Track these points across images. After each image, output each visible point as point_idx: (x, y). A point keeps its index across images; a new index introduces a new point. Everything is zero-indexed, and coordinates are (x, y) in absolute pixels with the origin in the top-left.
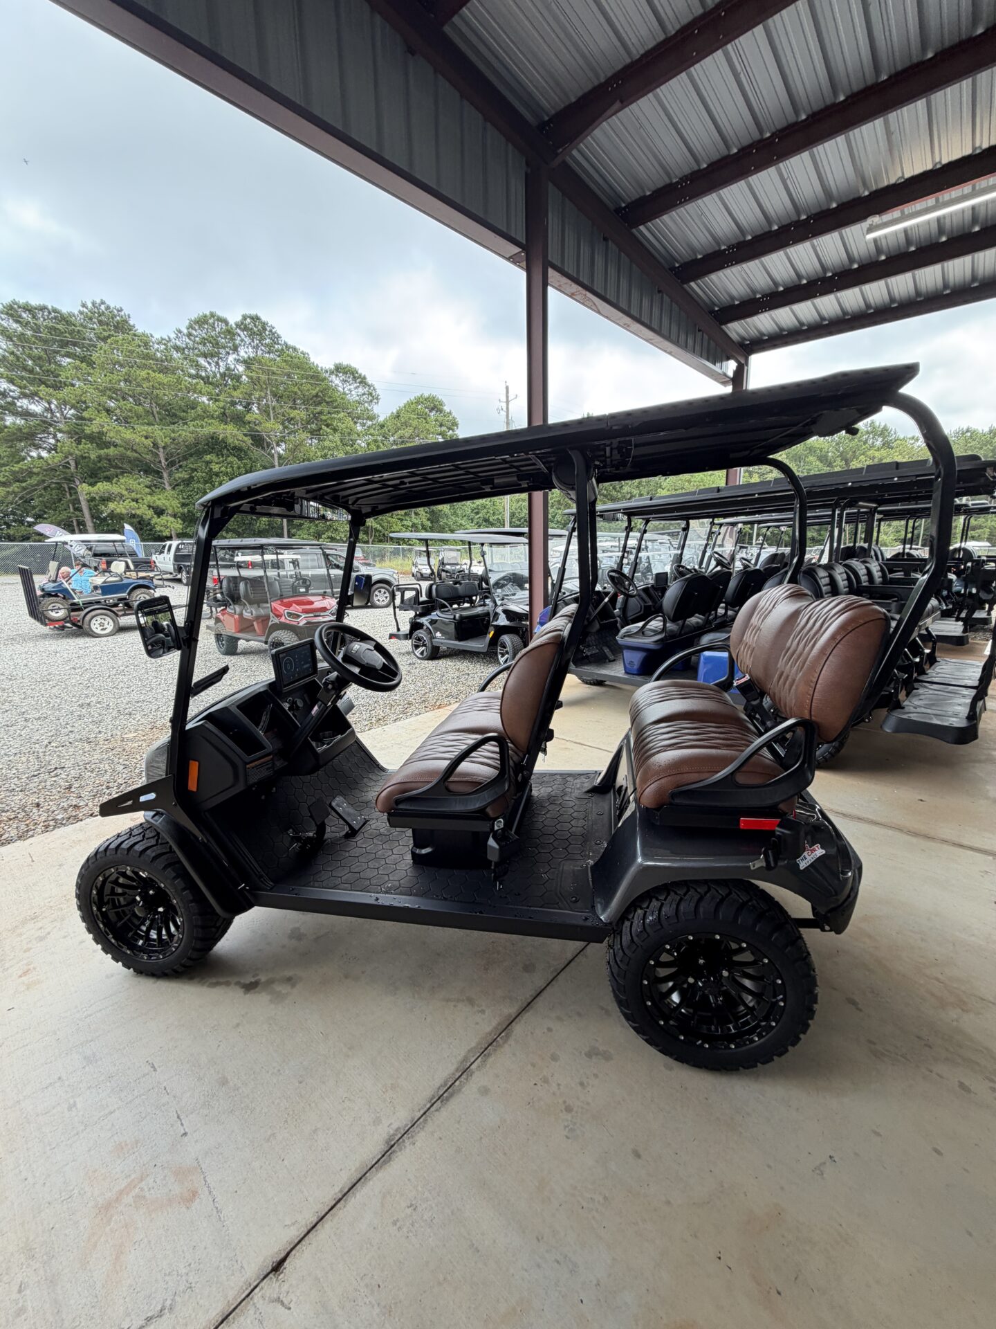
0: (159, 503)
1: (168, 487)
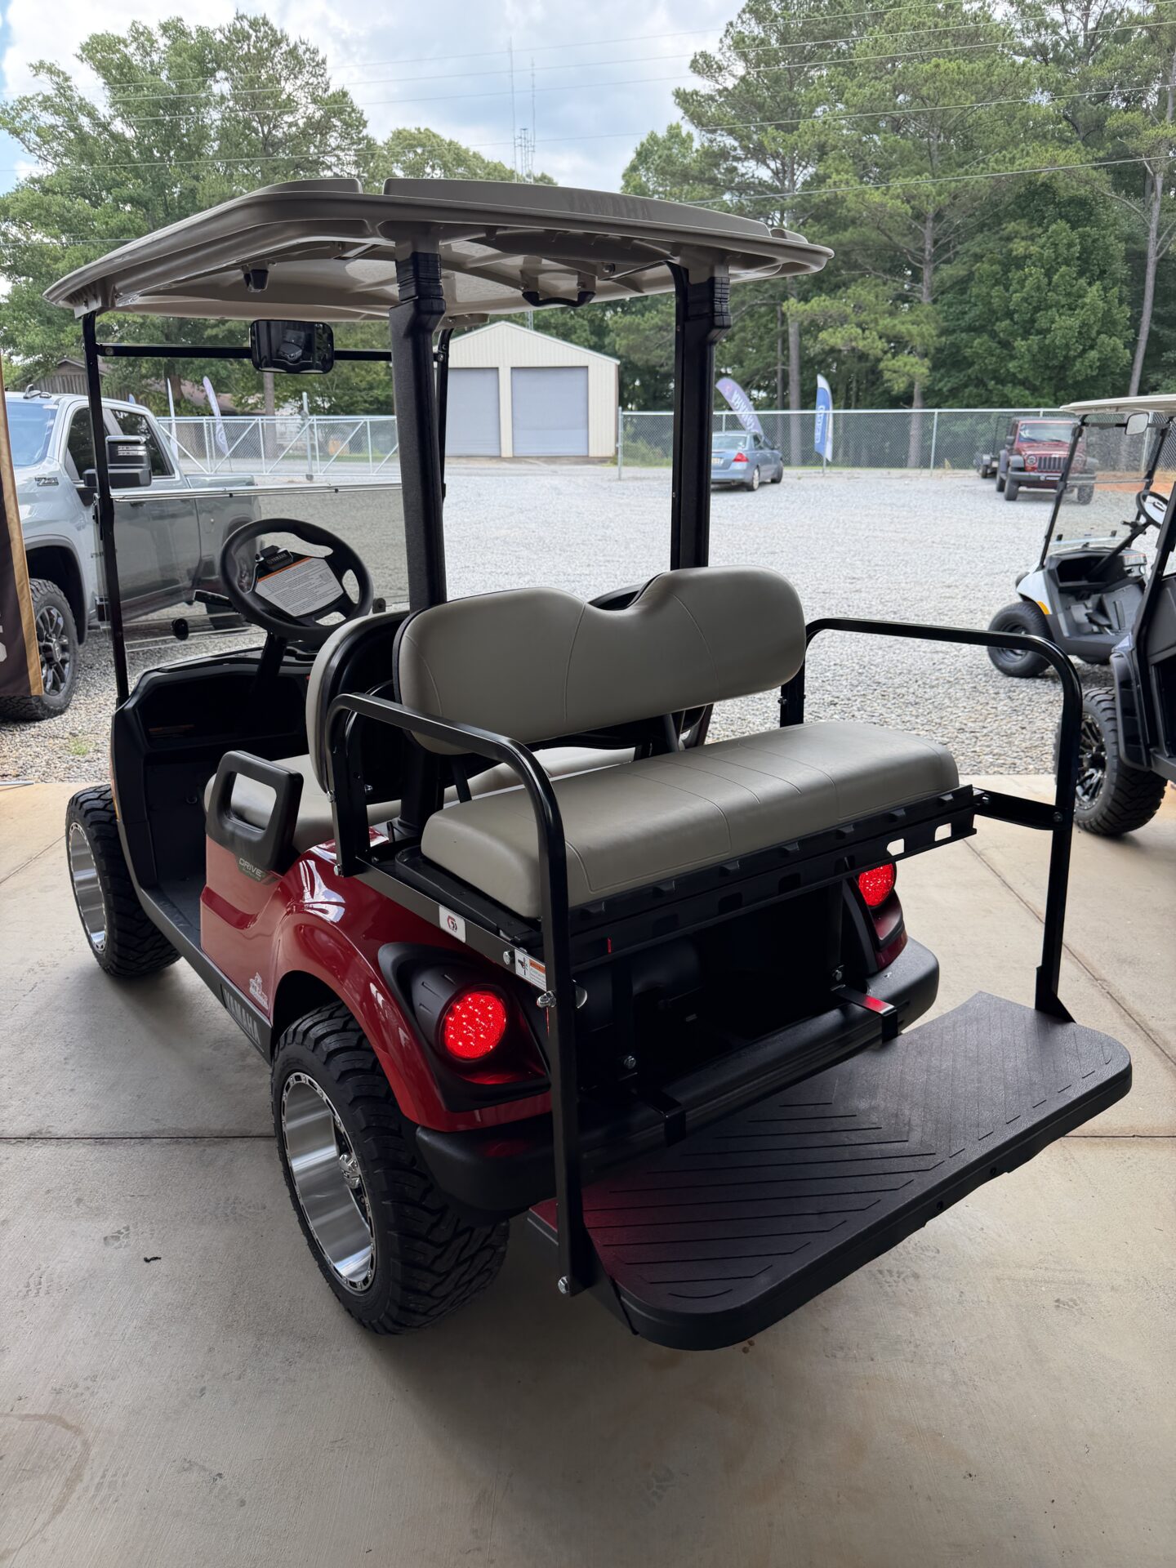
0: (902, 329)
1: (926, 300)
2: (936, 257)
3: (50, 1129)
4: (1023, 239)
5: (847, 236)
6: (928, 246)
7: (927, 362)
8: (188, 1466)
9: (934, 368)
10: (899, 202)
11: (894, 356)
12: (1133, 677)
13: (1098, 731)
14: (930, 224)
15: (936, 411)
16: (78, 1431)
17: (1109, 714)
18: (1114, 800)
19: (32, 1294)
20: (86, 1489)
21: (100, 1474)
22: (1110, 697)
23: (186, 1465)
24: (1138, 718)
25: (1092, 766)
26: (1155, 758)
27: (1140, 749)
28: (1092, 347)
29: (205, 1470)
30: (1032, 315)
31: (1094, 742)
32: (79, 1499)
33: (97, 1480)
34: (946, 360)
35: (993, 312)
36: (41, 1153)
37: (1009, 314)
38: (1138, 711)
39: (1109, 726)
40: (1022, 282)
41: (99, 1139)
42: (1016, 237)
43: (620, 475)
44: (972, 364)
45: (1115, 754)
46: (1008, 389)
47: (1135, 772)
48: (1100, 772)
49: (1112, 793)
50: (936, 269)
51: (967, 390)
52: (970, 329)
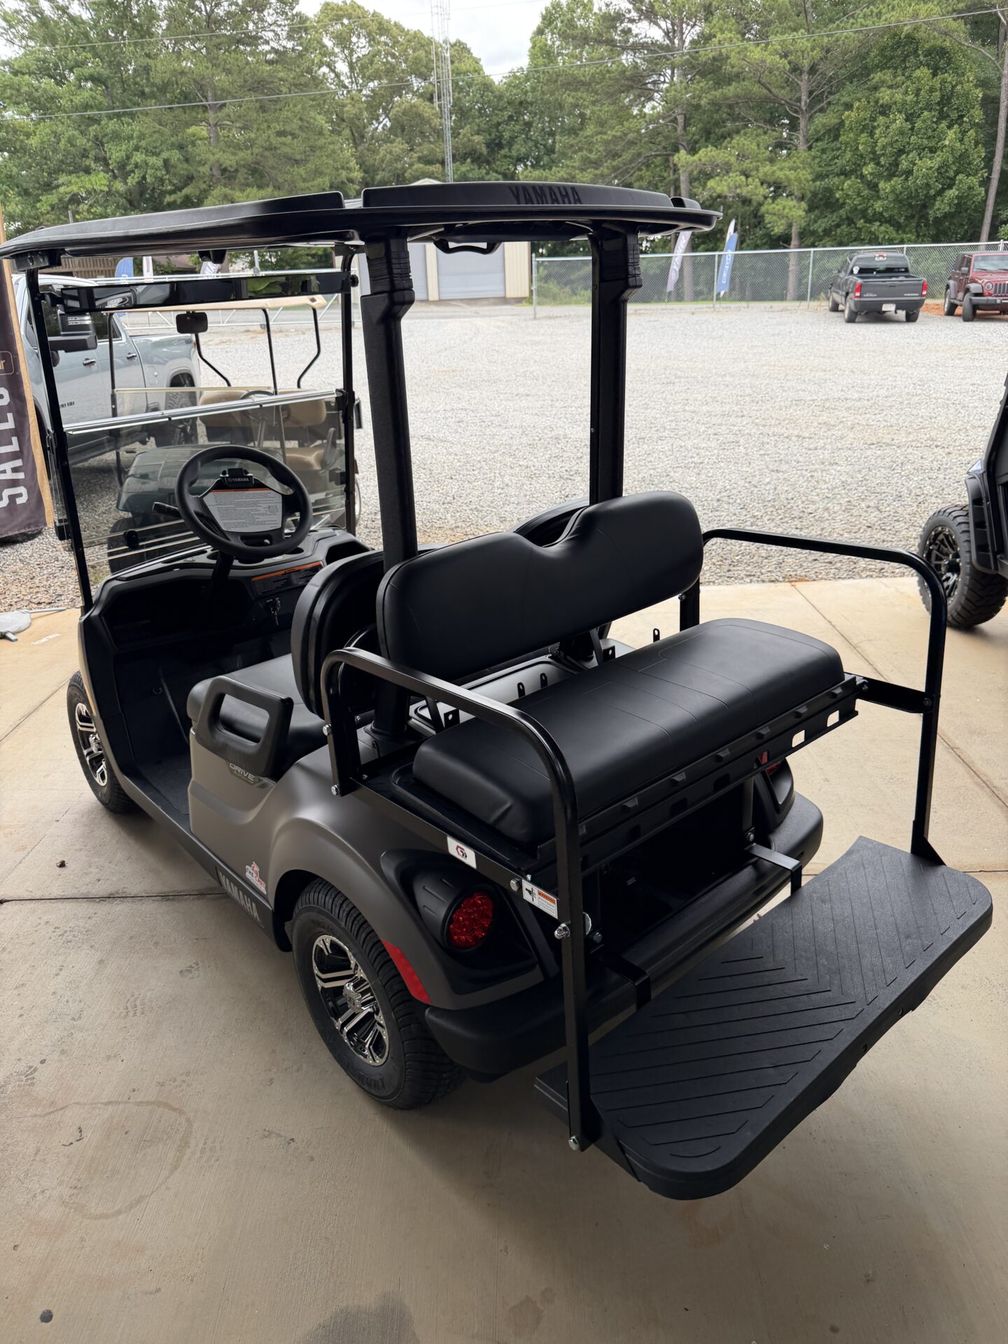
0: (781, 174)
1: (802, 147)
2: (810, 106)
3: (125, 890)
4: (890, 87)
5: (731, 90)
6: (804, 98)
7: (804, 205)
8: (268, 1134)
9: (811, 209)
10: (777, 57)
11: (774, 198)
12: (984, 495)
13: (954, 541)
14: (805, 77)
15: (812, 250)
16: (181, 1112)
17: (964, 527)
18: (967, 599)
19: (131, 1014)
20: (193, 1153)
21: (203, 1141)
22: (965, 513)
23: (267, 1133)
24: (988, 530)
25: (949, 571)
26: (1001, 563)
27: (989, 556)
28: (950, 187)
29: (279, 1136)
30: (896, 160)
31: (950, 550)
32: (189, 1159)
33: (201, 1146)
34: (821, 202)
35: (860, 157)
36: (120, 908)
37: (875, 158)
38: (987, 524)
39: (965, 537)
40: (887, 128)
41: (165, 897)
42: (882, 86)
43: (535, 315)
44: (843, 205)
45: (968, 561)
46: (875, 227)
47: (984, 575)
48: (956, 576)
49: (965, 593)
50: (811, 118)
51: (839, 231)
52: (841, 173)
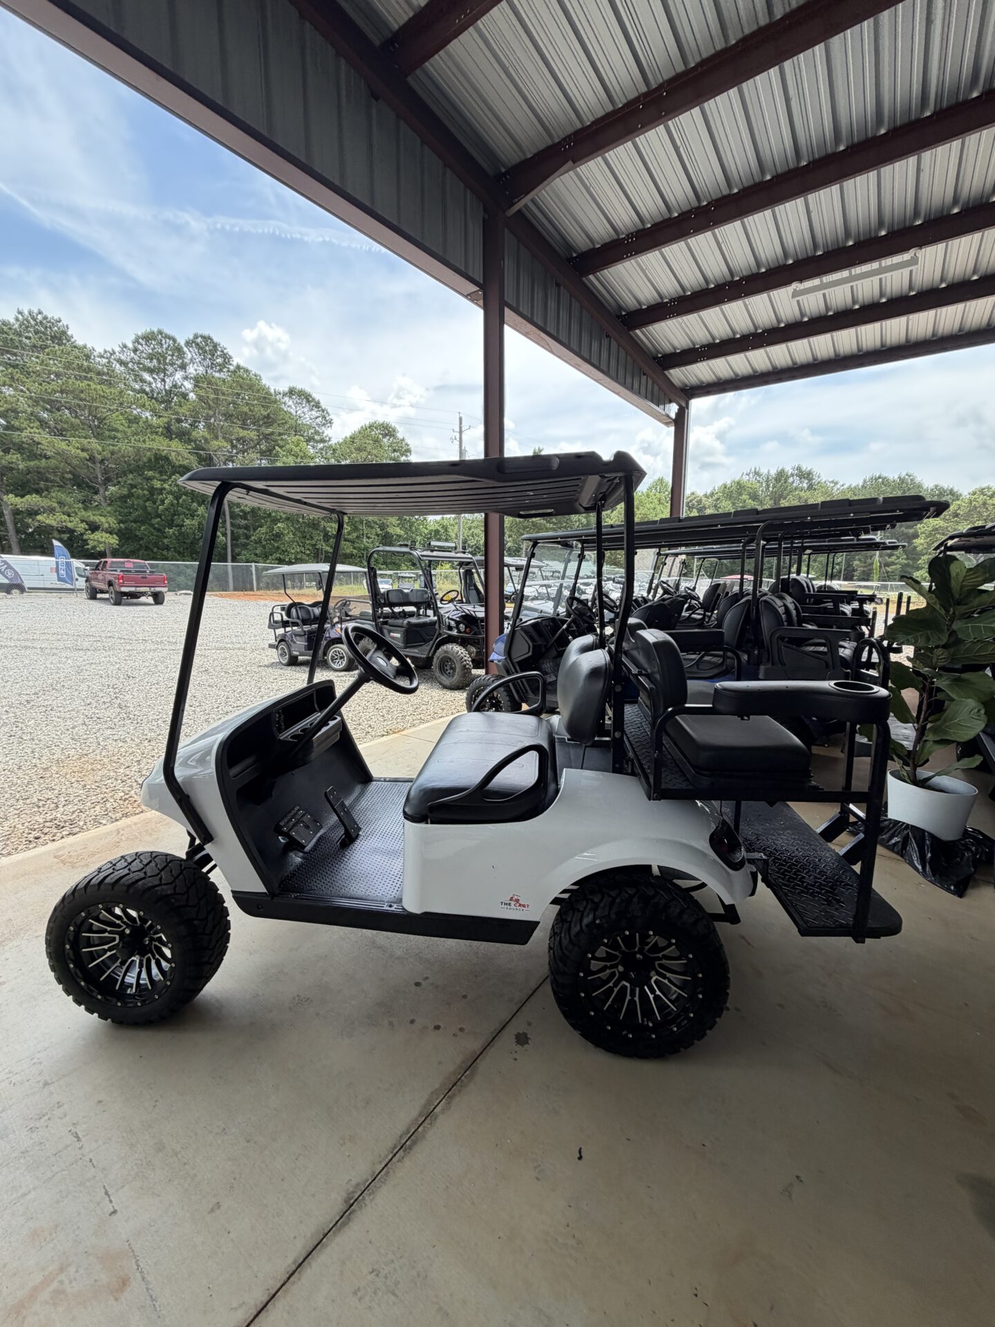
0: (93, 518)
1: (103, 504)
4: (159, 480)
5: (42, 463)
6: (99, 476)
7: (114, 536)
9: (119, 539)
10: (79, 451)
11: (93, 532)
14: (99, 465)
30: (171, 517)
35: (149, 514)
37: (159, 516)
40: (163, 502)
42: (153, 479)
44: (143, 539)
46: (165, 552)
50: (106, 489)
51: (141, 552)
52: (135, 521)
